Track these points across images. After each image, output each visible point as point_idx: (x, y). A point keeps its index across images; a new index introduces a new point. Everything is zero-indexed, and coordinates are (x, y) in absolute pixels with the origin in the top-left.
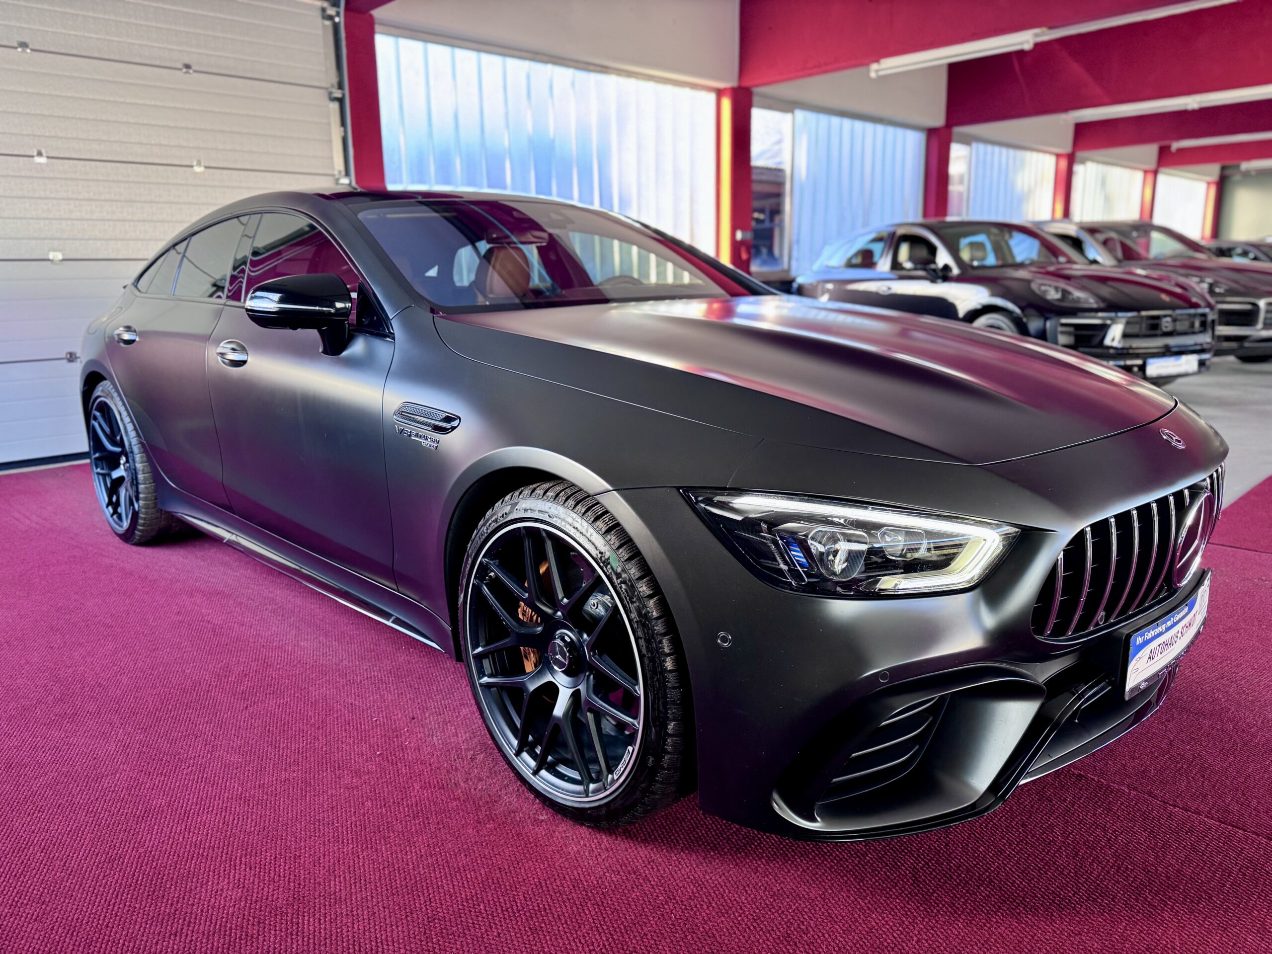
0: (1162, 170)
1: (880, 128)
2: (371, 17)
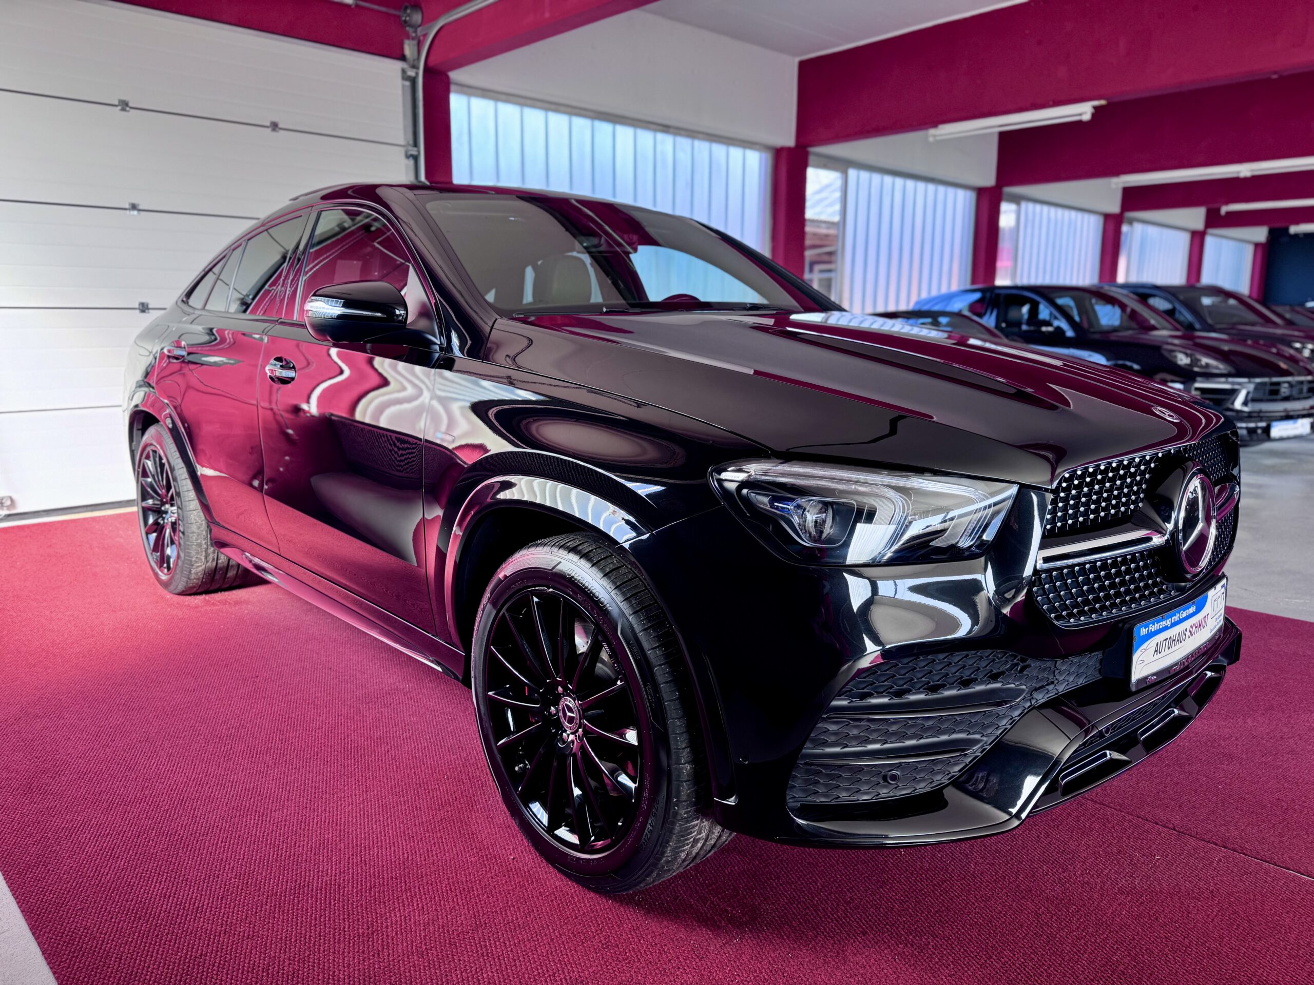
0: (1210, 231)
1: (931, 187)
2: (448, 78)
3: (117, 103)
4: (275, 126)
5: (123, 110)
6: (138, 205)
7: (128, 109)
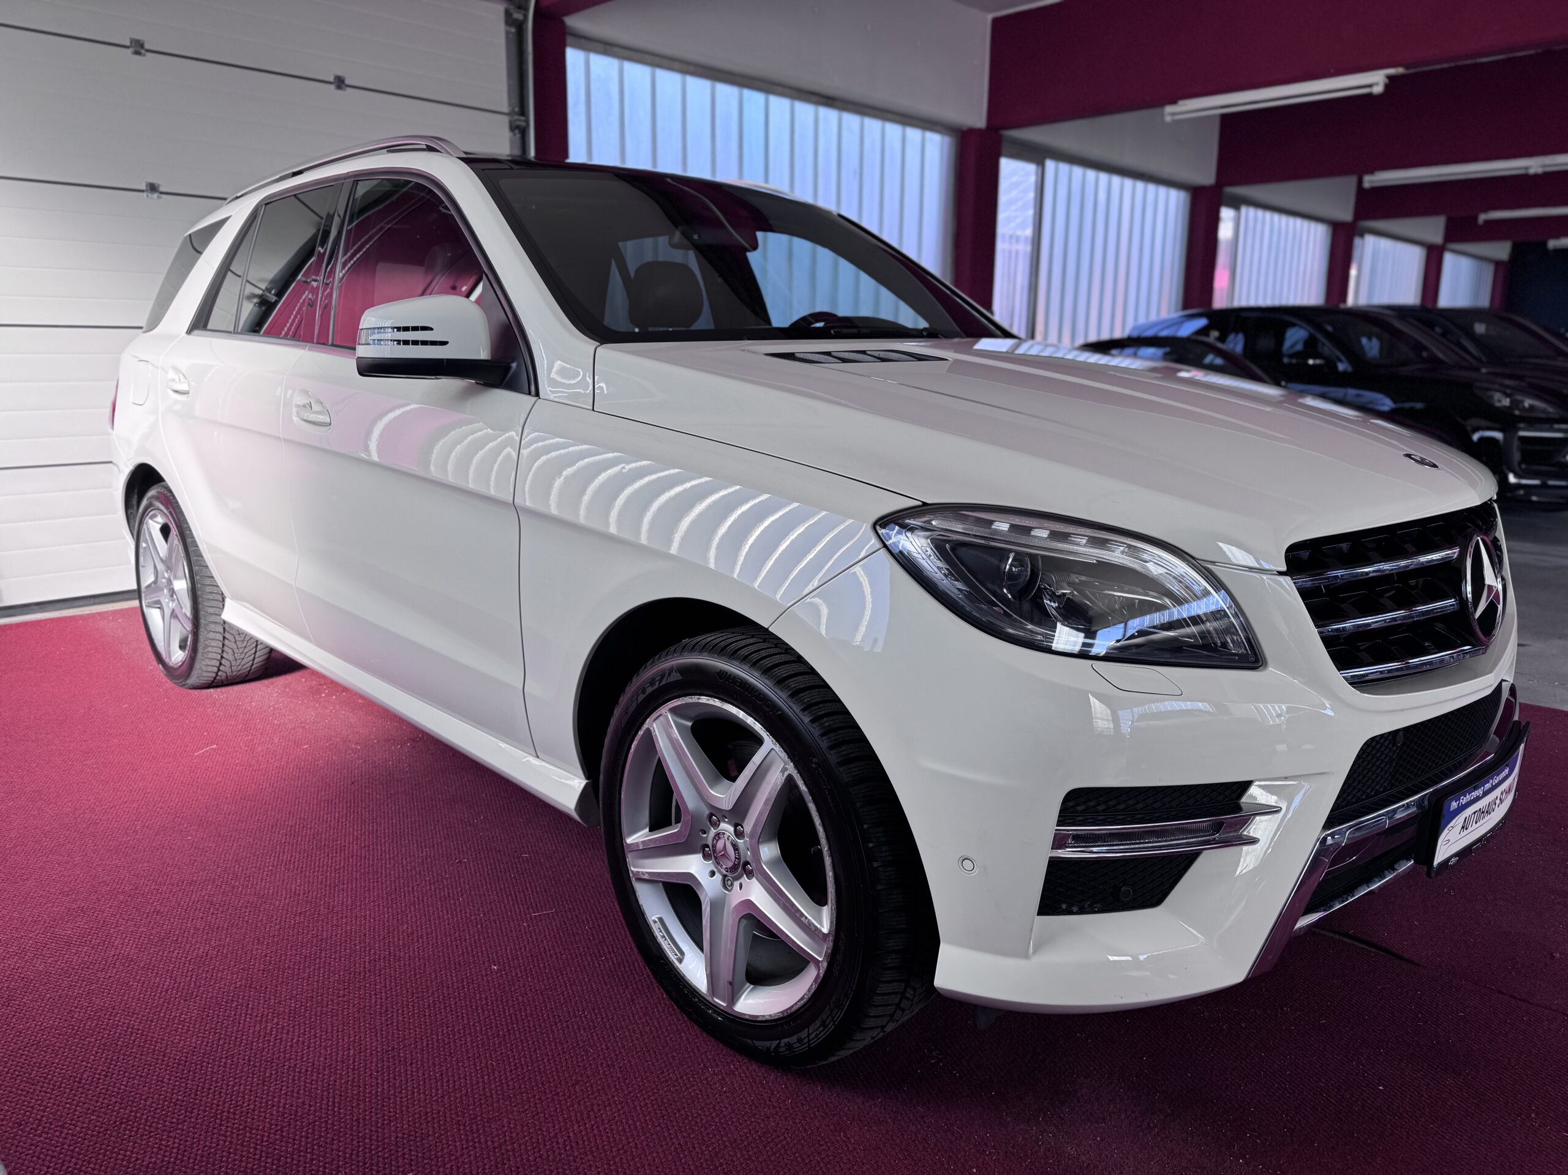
0: (1450, 246)
3: (128, 43)
4: (340, 83)
5: (137, 53)
6: (159, 186)
7: (143, 51)
